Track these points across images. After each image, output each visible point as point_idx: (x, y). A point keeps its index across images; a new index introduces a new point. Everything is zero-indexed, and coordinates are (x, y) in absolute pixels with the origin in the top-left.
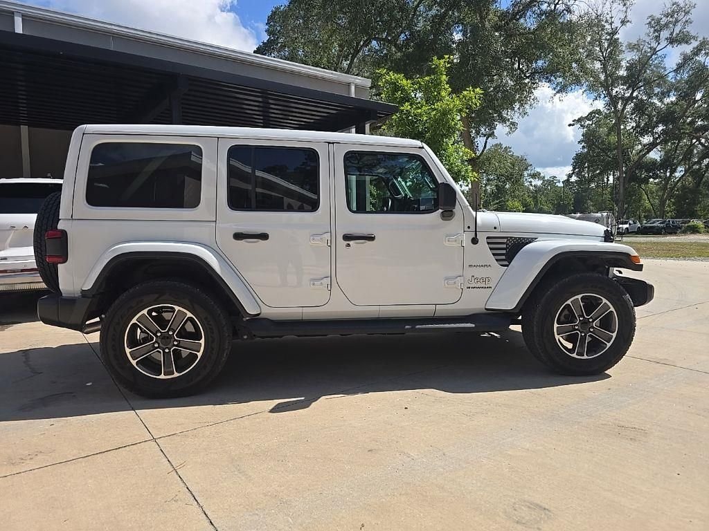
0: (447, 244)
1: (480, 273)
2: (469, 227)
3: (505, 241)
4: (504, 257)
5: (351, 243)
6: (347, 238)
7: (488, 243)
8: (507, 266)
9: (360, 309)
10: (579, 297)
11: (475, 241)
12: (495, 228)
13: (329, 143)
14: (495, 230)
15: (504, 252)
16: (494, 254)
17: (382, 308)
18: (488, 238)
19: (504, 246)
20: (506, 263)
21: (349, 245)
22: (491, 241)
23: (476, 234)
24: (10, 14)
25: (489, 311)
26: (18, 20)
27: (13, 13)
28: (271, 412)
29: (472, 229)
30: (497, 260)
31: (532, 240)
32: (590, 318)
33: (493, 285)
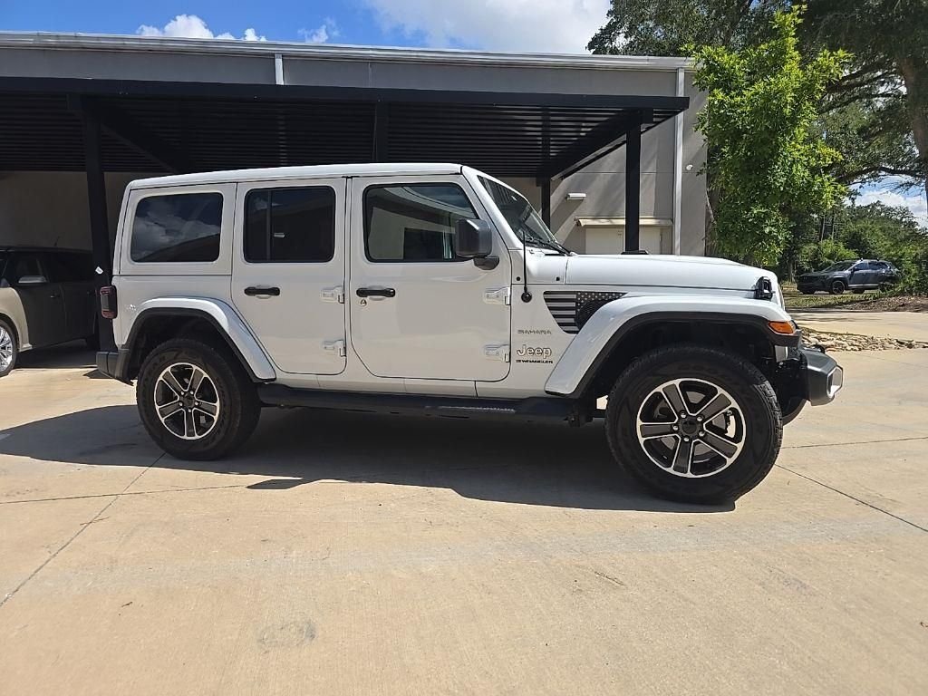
0: (485, 300)
1: (535, 341)
2: (518, 279)
3: (575, 296)
4: (572, 320)
5: (367, 299)
6: (362, 293)
7: (547, 300)
8: (577, 332)
9: (380, 381)
10: (677, 382)
11: (526, 297)
12: (558, 279)
13: (347, 178)
14: (558, 282)
15: (573, 313)
16: (555, 316)
17: (408, 382)
18: (546, 293)
19: (573, 305)
20: (576, 329)
21: (364, 302)
22: (550, 298)
23: (525, 289)
24: (272, 57)
25: (550, 395)
26: (279, 62)
27: (273, 55)
28: (249, 487)
29: (522, 281)
30: (560, 324)
31: (617, 296)
32: (697, 416)
33: (555, 359)
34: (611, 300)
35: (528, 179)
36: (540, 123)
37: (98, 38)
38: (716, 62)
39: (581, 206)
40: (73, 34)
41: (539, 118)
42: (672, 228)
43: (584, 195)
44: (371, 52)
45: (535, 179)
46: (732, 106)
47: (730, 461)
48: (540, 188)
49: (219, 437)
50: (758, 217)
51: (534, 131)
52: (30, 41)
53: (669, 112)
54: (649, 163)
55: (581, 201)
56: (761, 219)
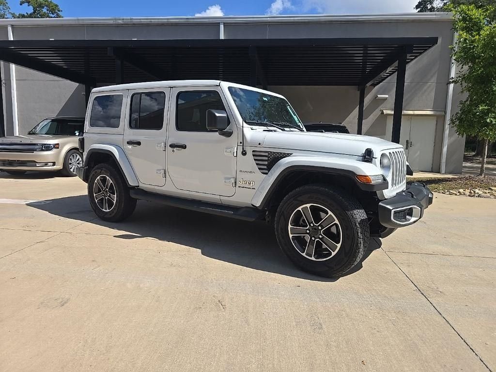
0: (226, 154)
1: (248, 177)
2: (241, 143)
3: (267, 154)
4: (265, 167)
5: (175, 149)
6: (172, 146)
7: (254, 155)
8: (267, 174)
9: (180, 191)
10: (308, 205)
11: (244, 153)
12: (259, 144)
13: (171, 87)
14: (260, 146)
15: (266, 163)
16: (257, 164)
18: (253, 151)
19: (267, 158)
20: (267, 171)
21: (173, 151)
22: (255, 154)
23: (243, 148)
24: (218, 24)
25: (253, 207)
26: (222, 27)
27: (219, 23)
28: (114, 236)
29: (242, 145)
30: (259, 169)
31: (289, 155)
32: (319, 226)
33: (256, 187)
34: (284, 157)
35: (353, 87)
36: (362, 55)
37: (140, 19)
38: (466, 15)
39: (385, 102)
40: (129, 18)
41: (362, 52)
42: (444, 117)
43: (387, 96)
44: (269, 19)
45: (357, 87)
46: (473, 42)
47: (333, 254)
48: (359, 92)
49: (115, 212)
50: (482, 111)
51: (359, 59)
52: (111, 22)
53: (427, 47)
54: (432, 77)
55: (386, 99)
56: (485, 113)
